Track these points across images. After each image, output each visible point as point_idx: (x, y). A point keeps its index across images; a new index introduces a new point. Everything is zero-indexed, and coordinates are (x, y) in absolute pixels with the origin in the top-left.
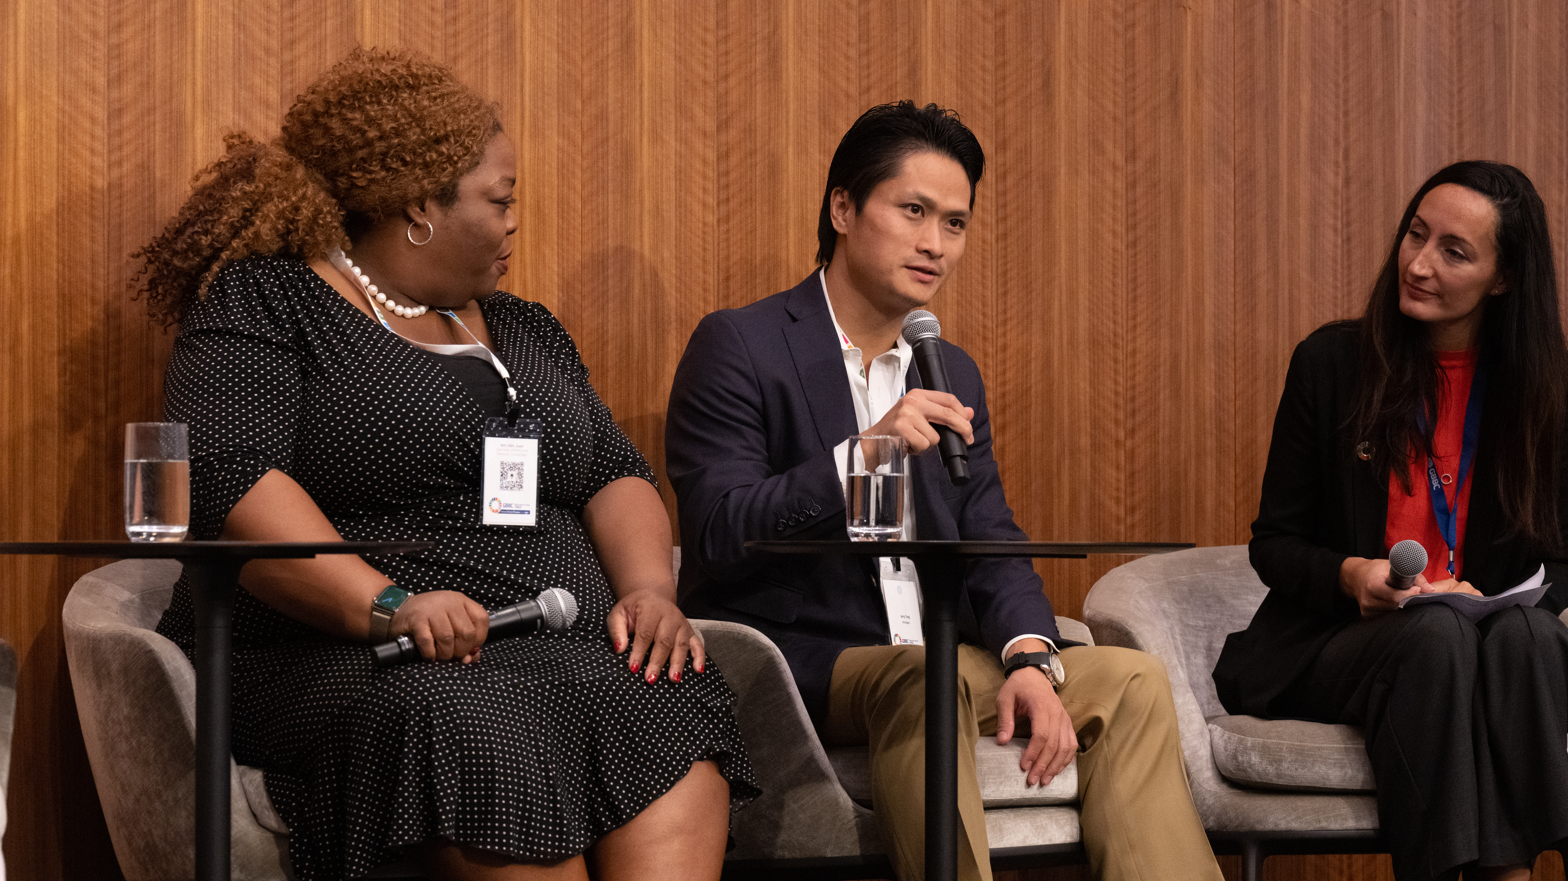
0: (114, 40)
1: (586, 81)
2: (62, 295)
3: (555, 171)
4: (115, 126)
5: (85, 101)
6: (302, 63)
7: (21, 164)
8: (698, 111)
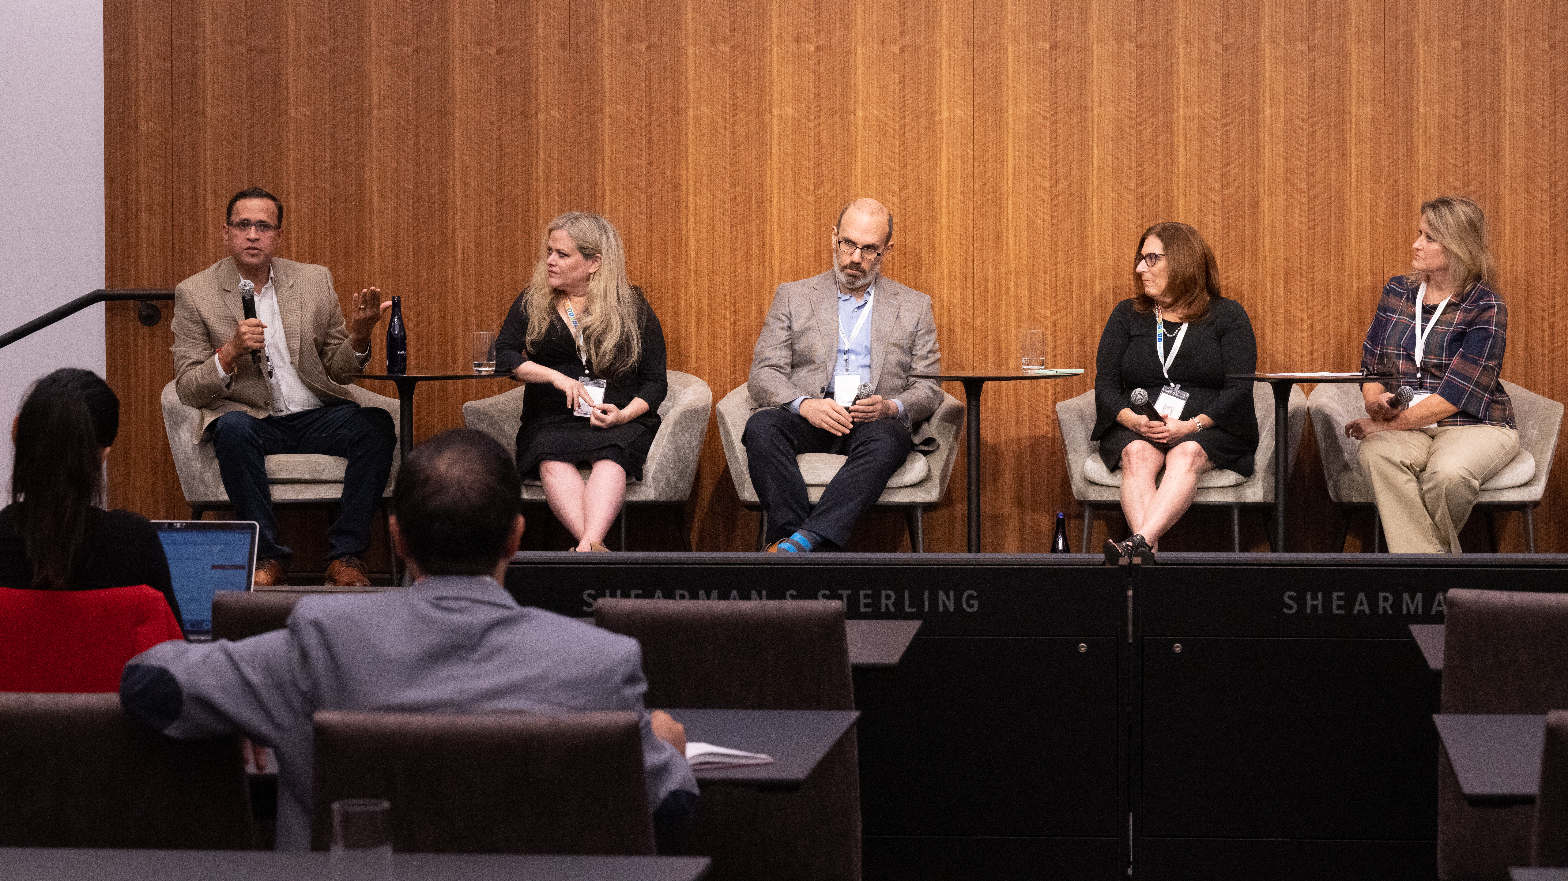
0: (1139, 169)
1: (1387, 170)
2: (1114, 271)
3: (1368, 209)
4: (1140, 203)
5: (1125, 194)
6: (1233, 172)
7: (1095, 221)
8: (1451, 179)
